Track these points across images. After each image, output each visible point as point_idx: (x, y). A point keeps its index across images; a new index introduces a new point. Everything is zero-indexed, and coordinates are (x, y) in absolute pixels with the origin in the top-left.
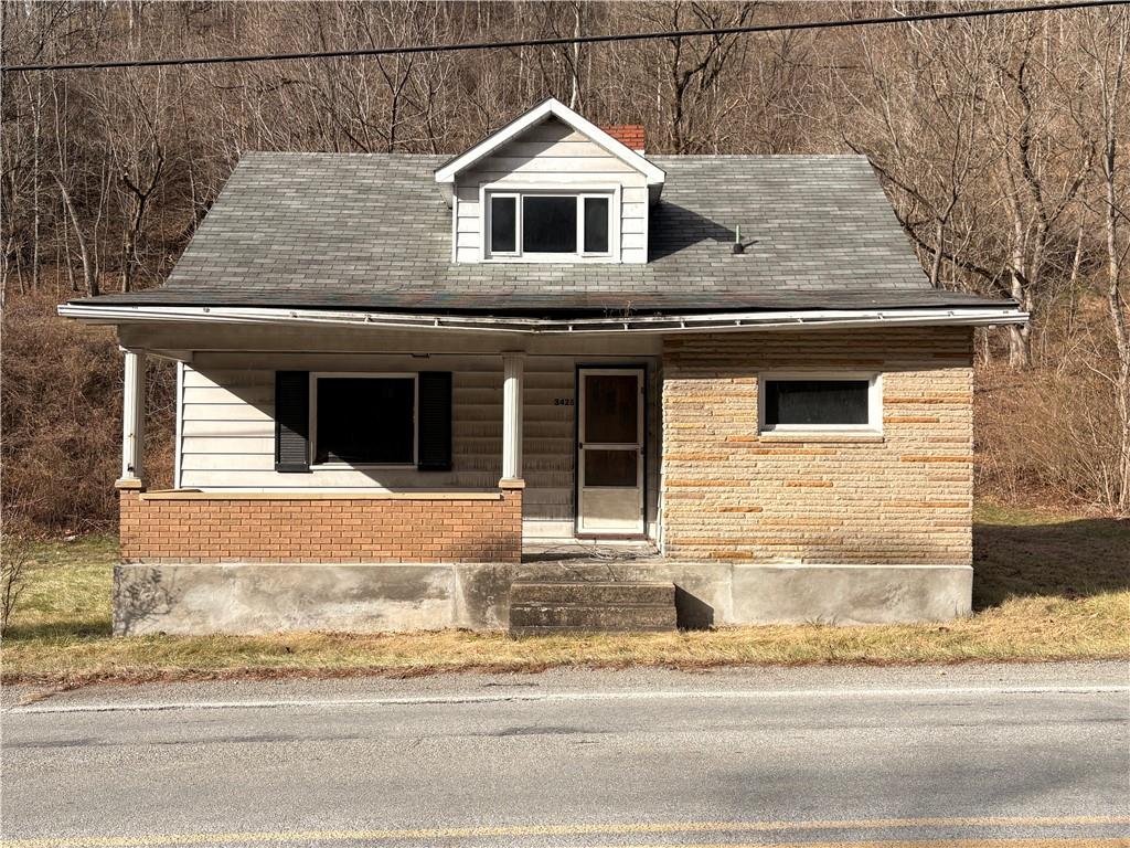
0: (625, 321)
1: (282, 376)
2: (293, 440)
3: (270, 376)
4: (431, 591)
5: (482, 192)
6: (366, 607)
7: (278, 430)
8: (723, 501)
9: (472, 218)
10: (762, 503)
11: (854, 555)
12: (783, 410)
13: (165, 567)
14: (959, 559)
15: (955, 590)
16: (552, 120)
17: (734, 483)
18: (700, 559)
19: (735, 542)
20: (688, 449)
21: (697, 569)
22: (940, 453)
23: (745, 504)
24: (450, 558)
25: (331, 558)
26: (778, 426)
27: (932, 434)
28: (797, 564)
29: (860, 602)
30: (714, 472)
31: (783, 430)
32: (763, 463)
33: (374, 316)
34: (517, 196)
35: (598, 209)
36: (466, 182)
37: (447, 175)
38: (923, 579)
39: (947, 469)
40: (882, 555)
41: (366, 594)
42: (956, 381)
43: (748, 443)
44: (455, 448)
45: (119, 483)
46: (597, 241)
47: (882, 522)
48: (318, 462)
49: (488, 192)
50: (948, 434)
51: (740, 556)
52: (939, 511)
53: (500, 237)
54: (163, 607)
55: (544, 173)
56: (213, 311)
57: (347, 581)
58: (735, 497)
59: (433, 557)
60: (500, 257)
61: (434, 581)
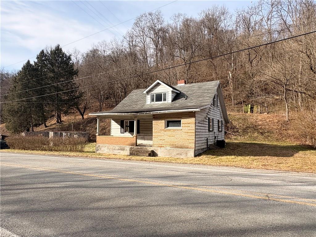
0: (145, 113)
1: (121, 121)
2: (122, 129)
3: (120, 121)
4: (125, 149)
5: (150, 94)
6: (119, 151)
7: (121, 128)
8: (160, 139)
9: (149, 97)
10: (165, 139)
11: (177, 147)
12: (169, 125)
13: (100, 145)
14: (193, 148)
15: (191, 153)
16: (158, 83)
17: (161, 136)
18: (157, 147)
19: (161, 145)
20: (156, 131)
21: (156, 148)
22: (190, 132)
23: (163, 139)
24: (128, 145)
25: (116, 145)
26: (169, 127)
27: (189, 129)
28: (170, 148)
29: (178, 154)
30: (159, 134)
31: (169, 128)
32: (165, 133)
33: (125, 113)
34: (154, 94)
35: (165, 94)
36: (148, 93)
37: (145, 92)
38: (187, 151)
39: (191, 134)
40: (181, 147)
41: (119, 150)
42: (192, 120)
43: (163, 130)
44: (140, 130)
45: (96, 135)
46: (165, 100)
47: (181, 142)
48: (125, 132)
49: (151, 94)
50: (191, 129)
51: (162, 147)
52: (190, 141)
53: (153, 100)
54: (100, 150)
55: (158, 90)
56: (103, 114)
57: (117, 148)
58: (162, 138)
59: (126, 145)
60: (153, 103)
61: (126, 148)
